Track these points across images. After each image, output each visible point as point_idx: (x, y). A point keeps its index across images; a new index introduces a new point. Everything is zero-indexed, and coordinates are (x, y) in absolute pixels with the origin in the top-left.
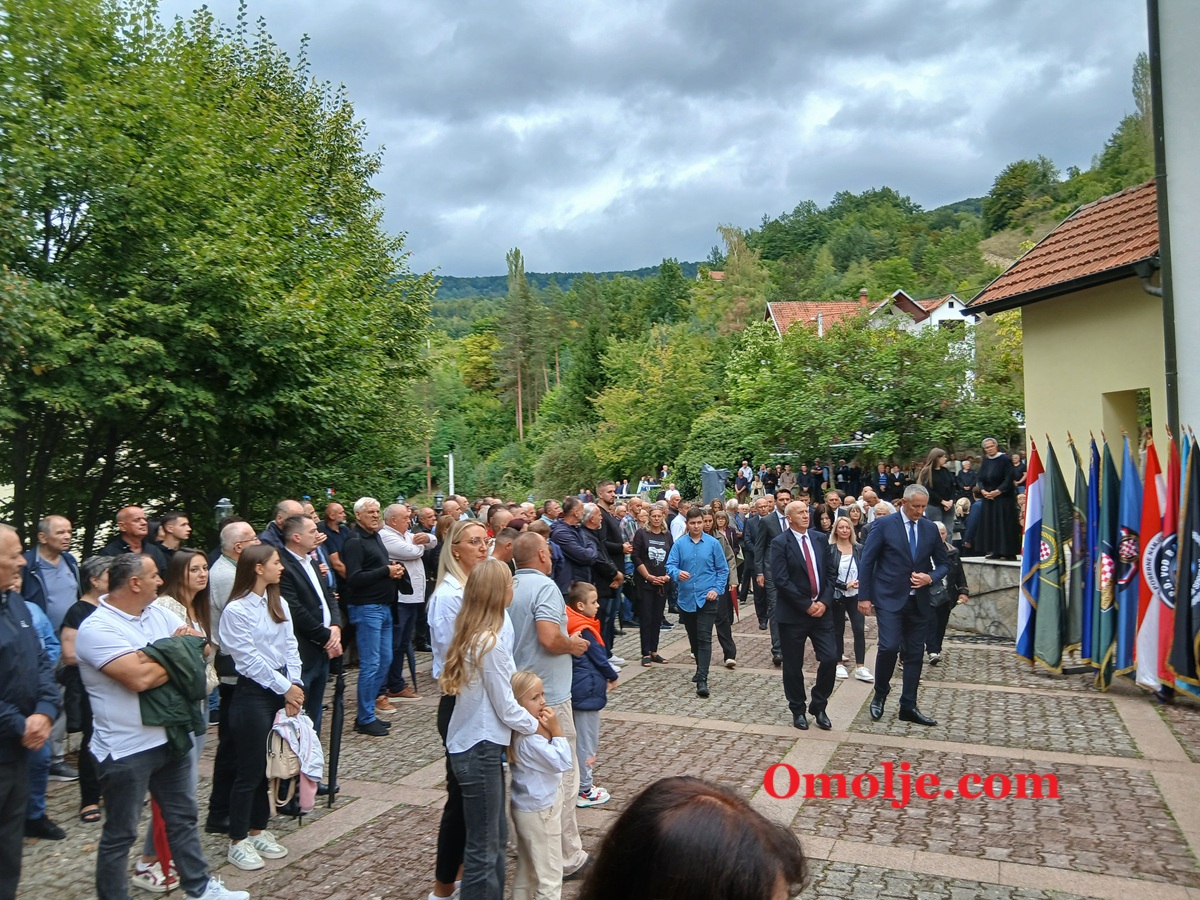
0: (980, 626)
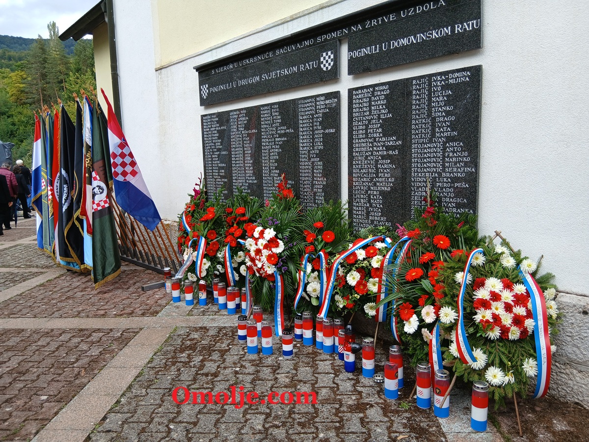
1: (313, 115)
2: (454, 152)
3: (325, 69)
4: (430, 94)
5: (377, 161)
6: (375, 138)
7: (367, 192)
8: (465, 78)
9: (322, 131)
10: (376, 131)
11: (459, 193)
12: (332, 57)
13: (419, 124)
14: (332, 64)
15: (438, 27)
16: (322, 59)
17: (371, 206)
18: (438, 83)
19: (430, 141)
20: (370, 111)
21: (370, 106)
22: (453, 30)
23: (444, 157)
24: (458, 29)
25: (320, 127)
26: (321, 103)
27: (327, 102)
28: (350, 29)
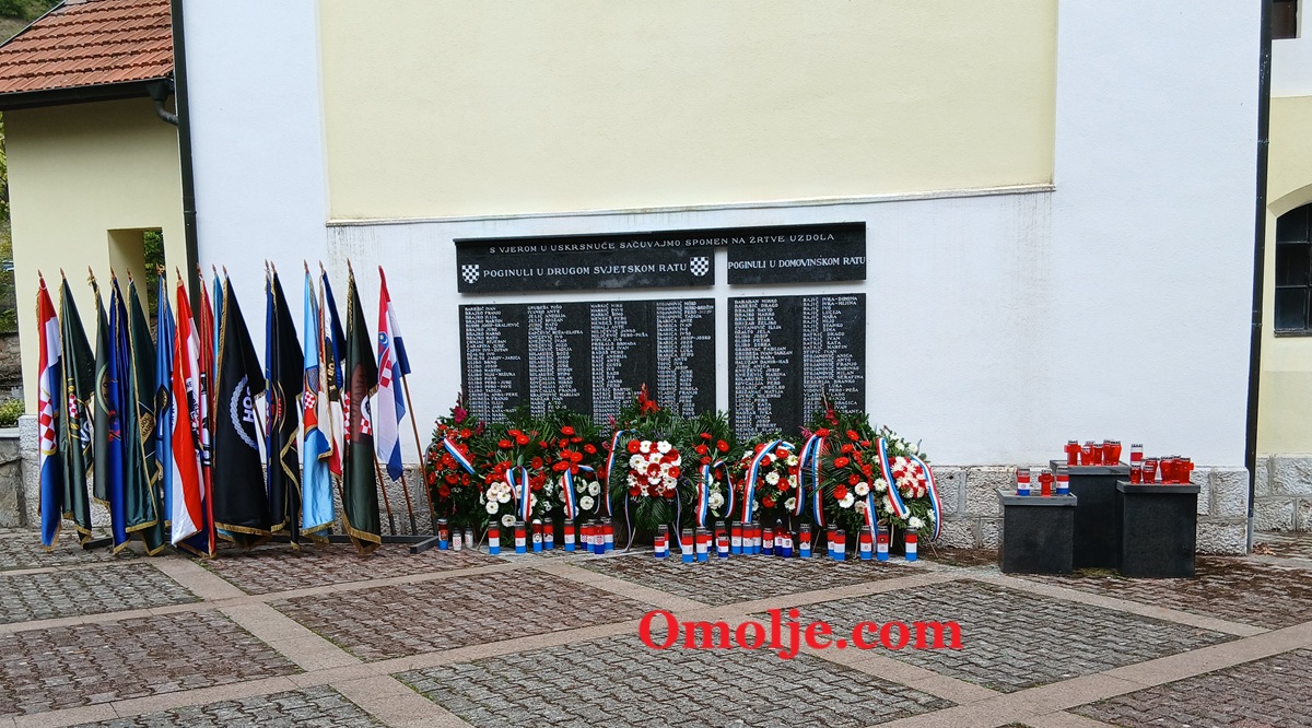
1: (678, 320)
2: (844, 362)
3: (696, 274)
4: (820, 312)
5: (764, 370)
6: (762, 348)
7: (752, 400)
8: (852, 302)
9: (692, 337)
10: (763, 340)
11: (849, 396)
12: (707, 263)
13: (809, 336)
14: (706, 270)
15: (828, 256)
16: (692, 263)
17: (758, 413)
18: (830, 303)
19: (822, 352)
20: (756, 321)
21: (756, 317)
22: (841, 261)
23: (835, 366)
24: (846, 261)
25: (690, 333)
26: (691, 308)
27: (699, 308)
28: (730, 241)
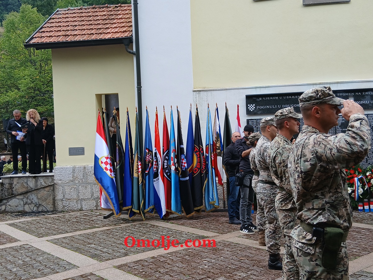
0: (27, 208)
9: (341, 129)
17: (368, 157)
25: (340, 128)
28: (355, 94)
